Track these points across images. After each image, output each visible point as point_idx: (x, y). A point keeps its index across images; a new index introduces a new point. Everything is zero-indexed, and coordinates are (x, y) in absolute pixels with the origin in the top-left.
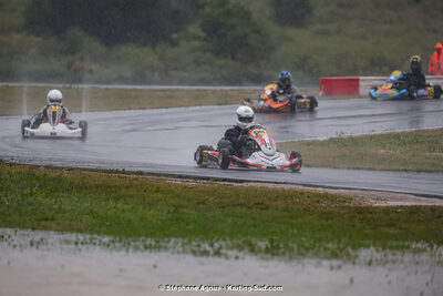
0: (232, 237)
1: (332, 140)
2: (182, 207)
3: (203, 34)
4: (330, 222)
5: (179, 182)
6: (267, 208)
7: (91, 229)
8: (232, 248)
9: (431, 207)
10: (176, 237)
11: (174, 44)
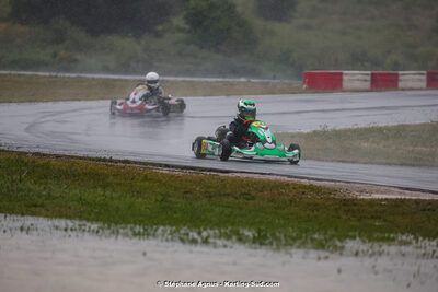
0: (219, 227)
1: (315, 133)
2: (169, 196)
3: (187, 27)
4: (315, 213)
5: (165, 171)
6: (253, 198)
7: (80, 215)
8: (220, 237)
9: (416, 200)
10: (164, 225)
11: (158, 35)
